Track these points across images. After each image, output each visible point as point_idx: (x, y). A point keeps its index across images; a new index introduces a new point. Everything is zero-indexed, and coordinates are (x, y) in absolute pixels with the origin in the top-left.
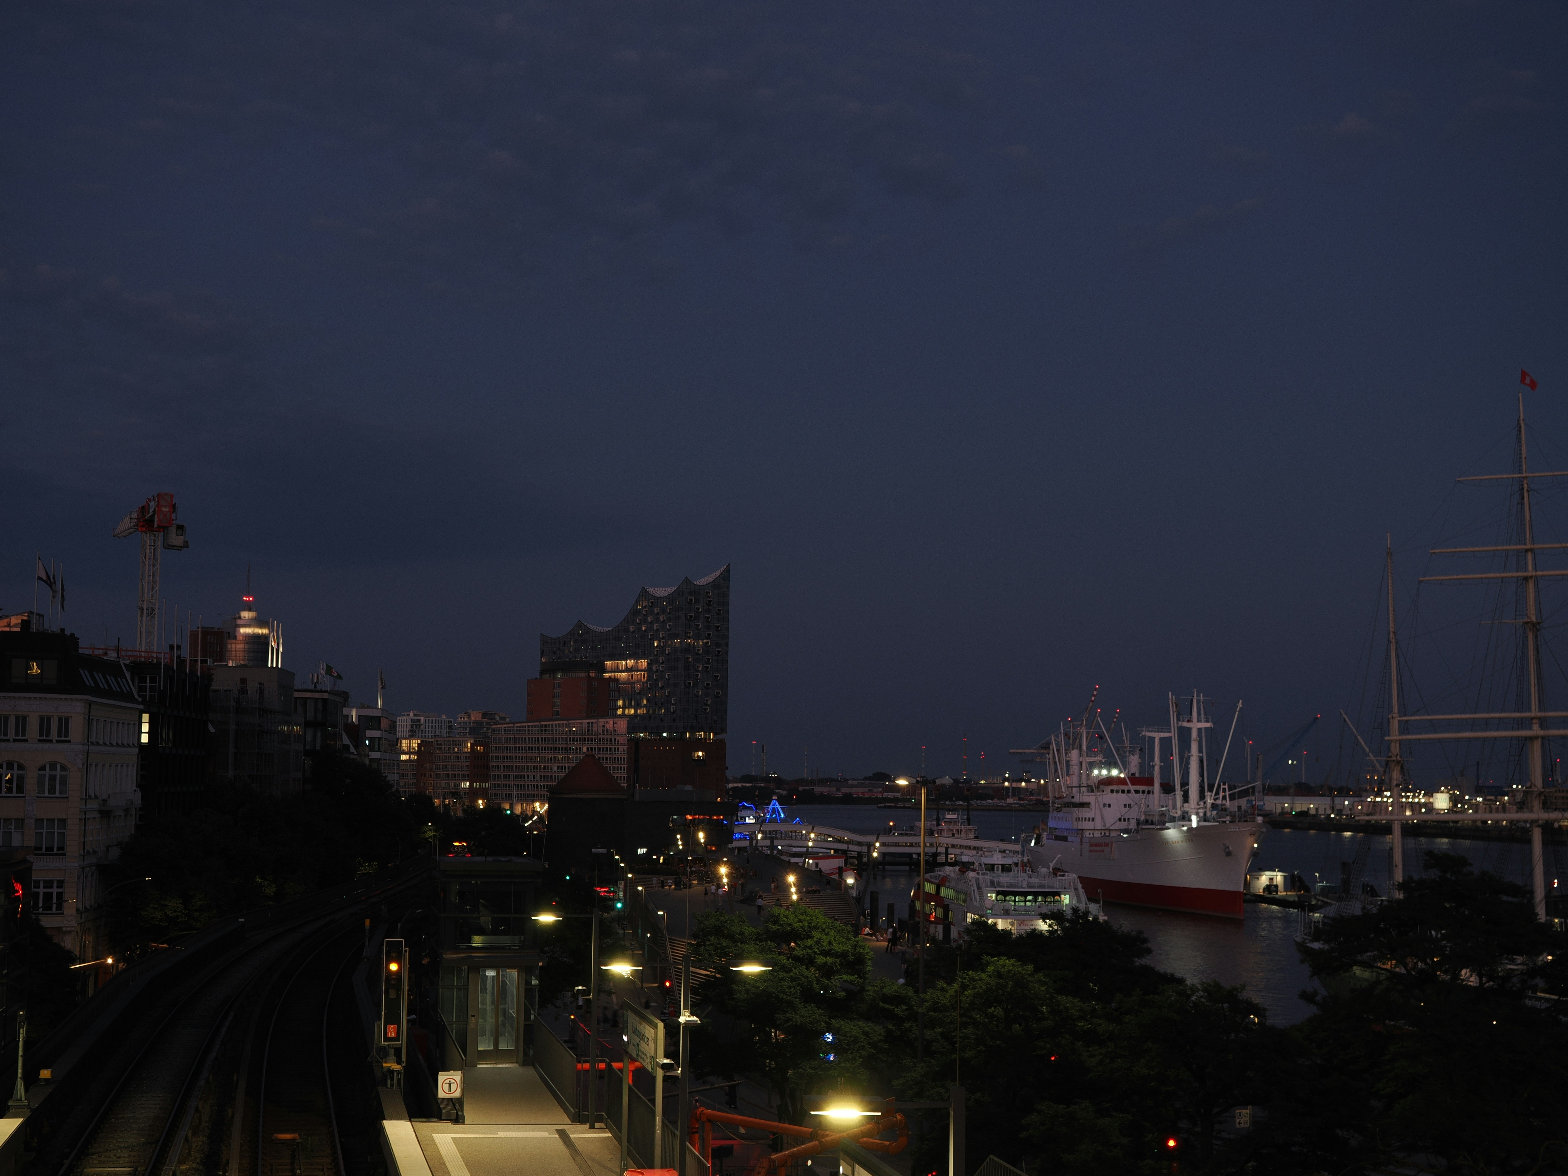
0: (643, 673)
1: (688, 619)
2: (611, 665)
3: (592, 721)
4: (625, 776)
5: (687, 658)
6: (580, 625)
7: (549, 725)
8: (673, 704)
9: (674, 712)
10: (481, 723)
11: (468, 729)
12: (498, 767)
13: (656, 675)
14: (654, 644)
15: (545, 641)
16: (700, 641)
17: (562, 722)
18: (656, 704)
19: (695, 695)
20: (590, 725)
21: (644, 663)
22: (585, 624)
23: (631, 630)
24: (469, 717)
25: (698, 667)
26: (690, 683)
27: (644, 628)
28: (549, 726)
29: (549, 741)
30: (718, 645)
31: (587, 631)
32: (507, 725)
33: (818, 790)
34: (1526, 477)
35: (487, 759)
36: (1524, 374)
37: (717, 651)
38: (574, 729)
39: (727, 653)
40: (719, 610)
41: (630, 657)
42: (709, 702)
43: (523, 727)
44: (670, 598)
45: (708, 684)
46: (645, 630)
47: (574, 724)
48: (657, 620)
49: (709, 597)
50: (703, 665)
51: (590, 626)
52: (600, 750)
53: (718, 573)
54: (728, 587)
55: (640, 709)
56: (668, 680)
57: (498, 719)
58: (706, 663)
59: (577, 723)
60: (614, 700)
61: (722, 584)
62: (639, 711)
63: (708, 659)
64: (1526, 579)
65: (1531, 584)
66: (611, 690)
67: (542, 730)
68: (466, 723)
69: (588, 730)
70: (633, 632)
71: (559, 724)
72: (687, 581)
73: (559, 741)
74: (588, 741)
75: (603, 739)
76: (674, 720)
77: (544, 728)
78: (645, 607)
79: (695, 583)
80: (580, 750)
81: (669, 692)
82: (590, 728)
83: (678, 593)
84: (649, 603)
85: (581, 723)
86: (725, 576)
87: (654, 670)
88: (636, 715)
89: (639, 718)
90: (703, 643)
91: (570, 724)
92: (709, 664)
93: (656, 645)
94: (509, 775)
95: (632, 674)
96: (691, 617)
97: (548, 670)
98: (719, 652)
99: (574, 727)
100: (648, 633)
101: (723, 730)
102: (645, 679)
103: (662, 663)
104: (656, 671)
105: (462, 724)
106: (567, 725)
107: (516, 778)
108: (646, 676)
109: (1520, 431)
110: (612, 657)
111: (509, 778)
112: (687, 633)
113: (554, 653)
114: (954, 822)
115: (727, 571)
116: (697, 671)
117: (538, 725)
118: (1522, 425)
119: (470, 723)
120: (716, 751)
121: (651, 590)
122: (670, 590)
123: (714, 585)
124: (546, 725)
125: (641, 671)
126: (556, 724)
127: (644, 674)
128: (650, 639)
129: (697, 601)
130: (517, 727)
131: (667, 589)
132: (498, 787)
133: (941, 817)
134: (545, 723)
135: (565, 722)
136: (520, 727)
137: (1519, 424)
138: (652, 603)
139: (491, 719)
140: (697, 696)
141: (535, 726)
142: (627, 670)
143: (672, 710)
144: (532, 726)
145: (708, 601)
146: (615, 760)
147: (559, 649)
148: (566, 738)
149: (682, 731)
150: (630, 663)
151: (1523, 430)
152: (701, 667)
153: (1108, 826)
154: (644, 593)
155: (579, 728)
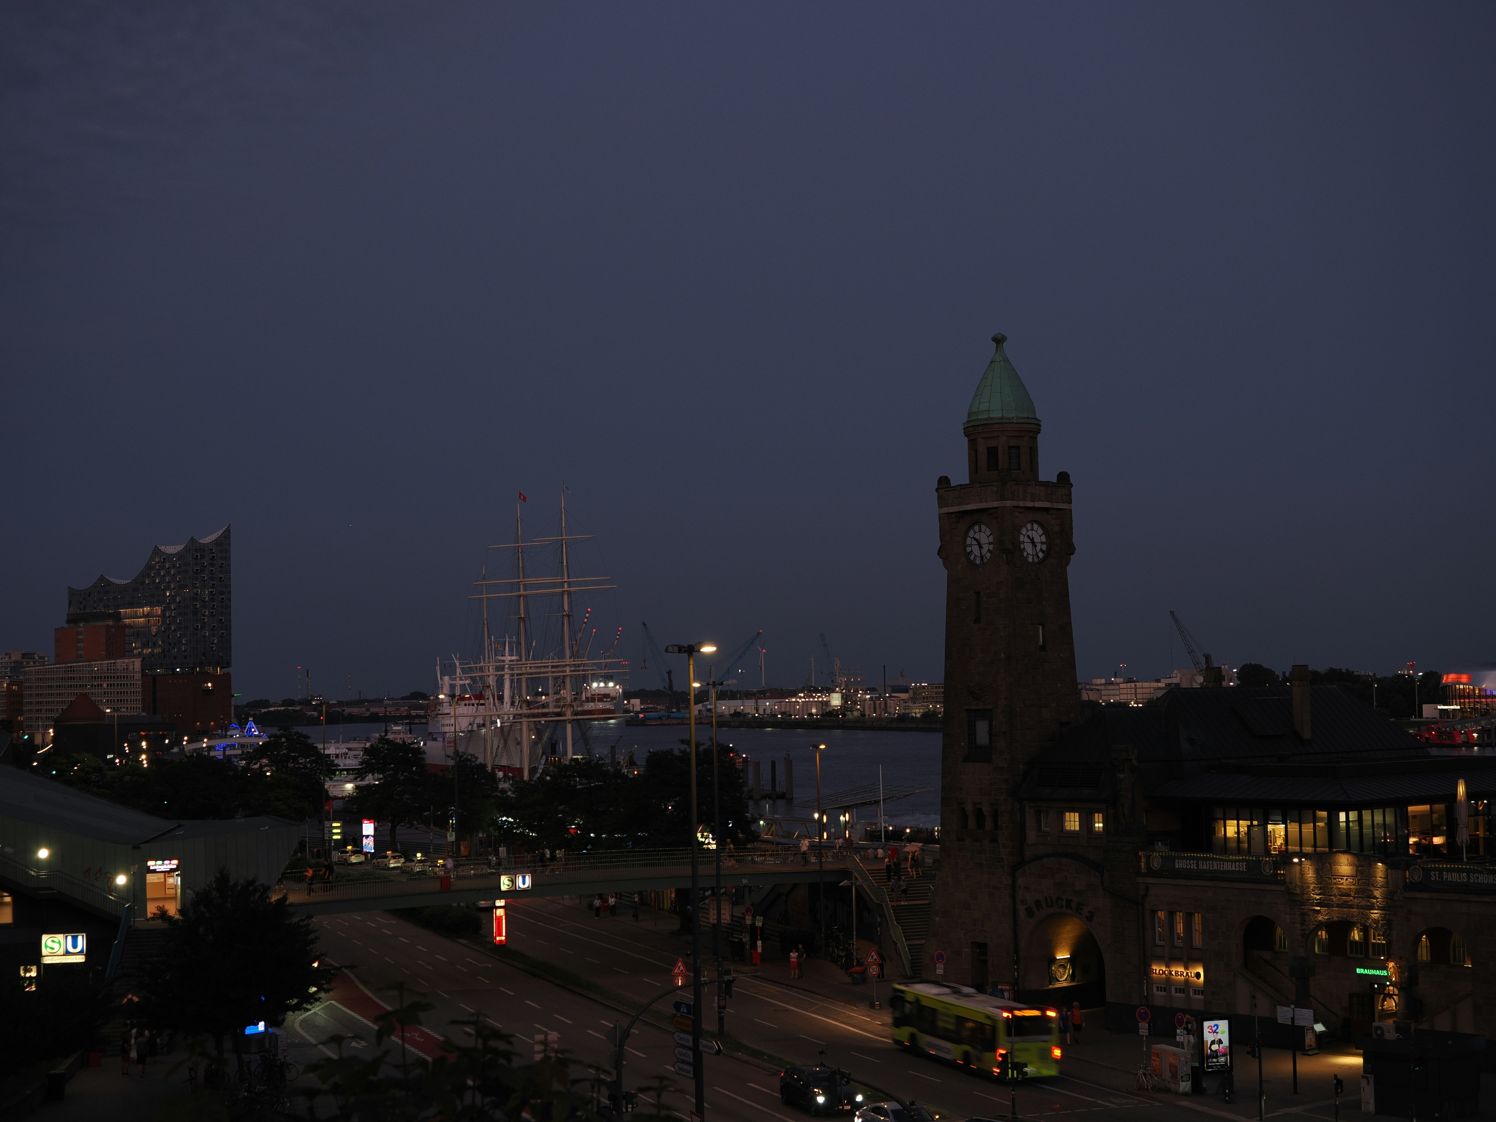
0: (157, 618)
1: (194, 572)
2: (130, 612)
3: (111, 661)
4: (140, 706)
5: (195, 605)
6: (102, 578)
7: (74, 666)
8: (184, 644)
9: (185, 651)
10: (22, 663)
11: (9, 668)
12: (31, 703)
13: (169, 620)
14: (166, 594)
15: (73, 593)
16: (206, 590)
17: (85, 663)
18: (170, 644)
19: (203, 636)
20: (109, 665)
21: (158, 610)
22: (107, 578)
23: (147, 583)
24: (10, 658)
25: (204, 612)
26: (198, 626)
27: (157, 581)
28: (71, 668)
29: (74, 679)
30: (222, 593)
31: (110, 583)
32: (38, 668)
33: (348, 710)
34: (521, 546)
35: (22, 697)
36: (520, 494)
37: (221, 598)
38: (96, 669)
39: (230, 600)
40: (222, 564)
41: (146, 605)
42: (216, 641)
43: (51, 668)
44: (180, 555)
45: (214, 626)
46: (159, 582)
47: (95, 664)
48: (169, 573)
49: (213, 553)
50: (209, 610)
51: (111, 580)
52: (118, 686)
53: (221, 532)
54: (229, 544)
55: (156, 649)
56: (179, 624)
57: (37, 658)
58: (212, 609)
59: (98, 664)
60: (130, 643)
61: (224, 542)
62: (155, 651)
63: (214, 606)
64: (520, 596)
65: (522, 598)
66: (127, 635)
67: (68, 670)
68: (7, 662)
69: (108, 669)
70: (149, 584)
71: (83, 665)
72: (193, 541)
73: (83, 679)
74: (108, 678)
75: (121, 676)
76: (185, 657)
77: (70, 669)
78: (158, 562)
79: (201, 542)
80: (101, 686)
81: (180, 634)
82: (109, 668)
83: (186, 549)
84: (161, 560)
85: (101, 664)
86: (227, 535)
87: (168, 615)
88: (152, 655)
89: (155, 656)
90: (208, 591)
91: (92, 665)
92: (214, 609)
93: (168, 594)
94: (41, 709)
95: (149, 620)
96: (197, 570)
97: (73, 620)
98: (222, 599)
99: (95, 667)
100: (161, 584)
101: (228, 665)
102: (160, 623)
103: (174, 610)
104: (169, 617)
105: (3, 664)
106: (89, 666)
107: (46, 711)
108: (160, 621)
109: (518, 522)
110: (131, 605)
111: (41, 711)
112: (195, 584)
113: (81, 603)
114: (399, 732)
115: (228, 530)
116: (204, 616)
117: (65, 667)
118: (519, 520)
119: (11, 663)
120: (224, 683)
121: (162, 548)
122: (179, 548)
123: (217, 542)
124: (71, 667)
125: (156, 616)
126: (80, 666)
127: (159, 619)
128: (163, 590)
129: (202, 557)
130: (46, 669)
131: (176, 547)
132: (31, 719)
133: (389, 729)
134: (71, 665)
135: (88, 663)
136: (49, 668)
137: (518, 519)
138: (164, 559)
139: (30, 658)
140: (205, 637)
141: (62, 667)
142: (144, 616)
143: (183, 650)
144: (59, 667)
145: (212, 556)
146: (131, 694)
147: (84, 599)
148: (88, 677)
149: (192, 666)
150: (146, 609)
151: (519, 522)
152: (207, 613)
153: (462, 729)
154: (157, 551)
155: (100, 668)
